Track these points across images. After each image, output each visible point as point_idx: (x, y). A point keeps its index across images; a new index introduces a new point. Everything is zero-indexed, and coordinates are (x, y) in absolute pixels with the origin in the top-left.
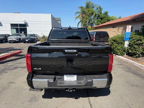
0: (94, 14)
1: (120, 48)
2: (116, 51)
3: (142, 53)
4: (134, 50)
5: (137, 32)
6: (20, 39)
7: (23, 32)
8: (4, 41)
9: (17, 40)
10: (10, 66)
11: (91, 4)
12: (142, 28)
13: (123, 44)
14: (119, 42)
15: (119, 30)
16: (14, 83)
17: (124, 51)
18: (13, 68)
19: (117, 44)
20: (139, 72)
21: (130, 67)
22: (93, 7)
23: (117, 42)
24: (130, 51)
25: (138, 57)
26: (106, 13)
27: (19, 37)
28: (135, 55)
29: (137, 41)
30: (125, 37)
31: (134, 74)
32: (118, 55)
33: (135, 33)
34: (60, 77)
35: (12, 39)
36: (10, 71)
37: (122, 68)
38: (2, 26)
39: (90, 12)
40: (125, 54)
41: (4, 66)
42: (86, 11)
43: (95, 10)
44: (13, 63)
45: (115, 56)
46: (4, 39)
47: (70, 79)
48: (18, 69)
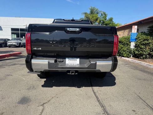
0: (98, 20)
1: (125, 49)
2: (122, 52)
3: (149, 54)
4: (141, 51)
5: (144, 33)
6: (20, 43)
7: (24, 37)
8: (3, 46)
9: (17, 44)
10: (9, 63)
11: (95, 10)
12: (148, 29)
13: (128, 45)
14: (125, 43)
15: (125, 33)
16: (11, 75)
17: (130, 52)
18: (12, 65)
19: (123, 45)
20: (146, 70)
21: (137, 66)
22: (97, 13)
23: (123, 43)
24: (137, 52)
25: (146, 59)
26: (111, 20)
27: (19, 41)
28: (142, 55)
29: (144, 41)
30: (131, 38)
31: (142, 71)
32: (123, 57)
33: (141, 34)
34: (62, 60)
35: (12, 43)
36: (8, 67)
37: (128, 66)
38: (2, 30)
39: (95, 18)
40: (132, 56)
41: (2, 63)
42: (90, 17)
43: (99, 17)
44: (12, 61)
45: (121, 58)
46: (3, 44)
47: (72, 63)
48: (16, 65)
